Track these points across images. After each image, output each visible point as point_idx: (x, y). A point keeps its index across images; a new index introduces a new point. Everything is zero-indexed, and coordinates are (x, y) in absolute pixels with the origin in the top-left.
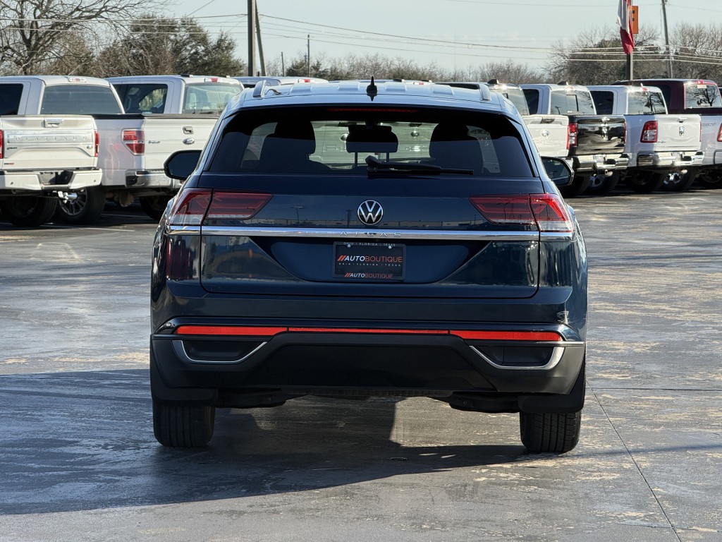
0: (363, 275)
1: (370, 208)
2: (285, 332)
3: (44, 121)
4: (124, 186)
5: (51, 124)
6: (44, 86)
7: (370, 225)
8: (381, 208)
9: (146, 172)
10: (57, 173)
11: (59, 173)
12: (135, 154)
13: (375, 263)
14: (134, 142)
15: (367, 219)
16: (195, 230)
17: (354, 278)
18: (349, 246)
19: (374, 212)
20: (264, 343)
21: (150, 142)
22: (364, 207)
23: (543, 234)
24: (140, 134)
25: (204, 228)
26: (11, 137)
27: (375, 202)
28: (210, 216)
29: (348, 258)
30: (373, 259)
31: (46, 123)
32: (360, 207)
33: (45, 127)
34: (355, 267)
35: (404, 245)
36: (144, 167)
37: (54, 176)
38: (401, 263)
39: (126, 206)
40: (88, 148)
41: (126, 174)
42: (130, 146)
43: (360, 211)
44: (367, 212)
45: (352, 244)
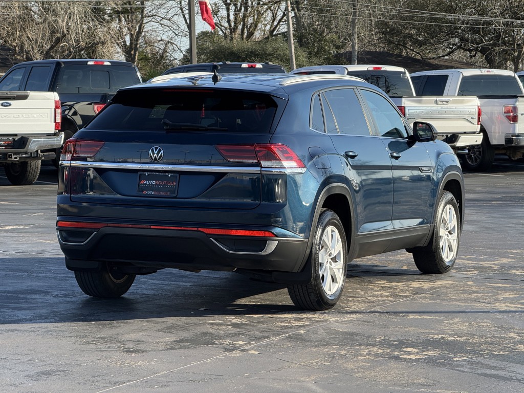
0: (153, 193)
1: (156, 151)
2: (106, 227)
3: (436, 100)
4: (503, 145)
5: (442, 102)
6: (461, 77)
7: (155, 162)
8: (162, 151)
9: (518, 136)
10: (447, 136)
11: (449, 135)
12: (512, 123)
13: (161, 185)
14: (511, 115)
17: (148, 194)
18: (147, 174)
19: (158, 154)
20: (96, 233)
21: (522, 115)
22: (153, 151)
23: (263, 169)
24: (515, 109)
26: (410, 111)
27: (159, 148)
29: (146, 182)
30: (160, 183)
31: (438, 101)
32: (150, 151)
33: (437, 104)
34: (150, 188)
35: (177, 175)
36: (517, 132)
37: (445, 137)
38: (175, 186)
39: (516, 159)
40: (472, 118)
41: (505, 136)
42: (508, 117)
43: (150, 153)
44: (154, 154)
45: (149, 173)
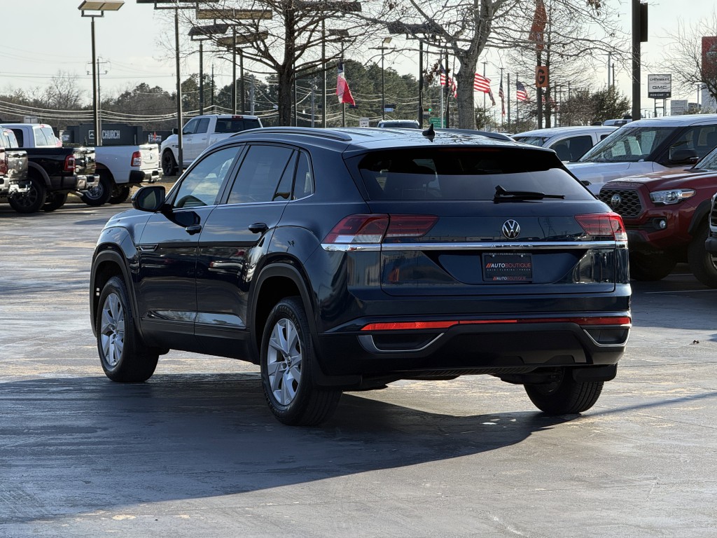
0: (505, 278)
1: (512, 226)
2: (457, 325)
7: (512, 238)
8: (519, 226)
15: (509, 235)
16: (377, 248)
17: (498, 281)
18: (494, 256)
20: (442, 334)
22: (507, 225)
23: (617, 243)
25: (383, 245)
27: (515, 221)
28: (389, 235)
29: (493, 266)
30: (510, 265)
32: (504, 226)
34: (499, 272)
35: (531, 254)
38: (530, 268)
43: (504, 229)
44: (509, 229)
45: (496, 254)
